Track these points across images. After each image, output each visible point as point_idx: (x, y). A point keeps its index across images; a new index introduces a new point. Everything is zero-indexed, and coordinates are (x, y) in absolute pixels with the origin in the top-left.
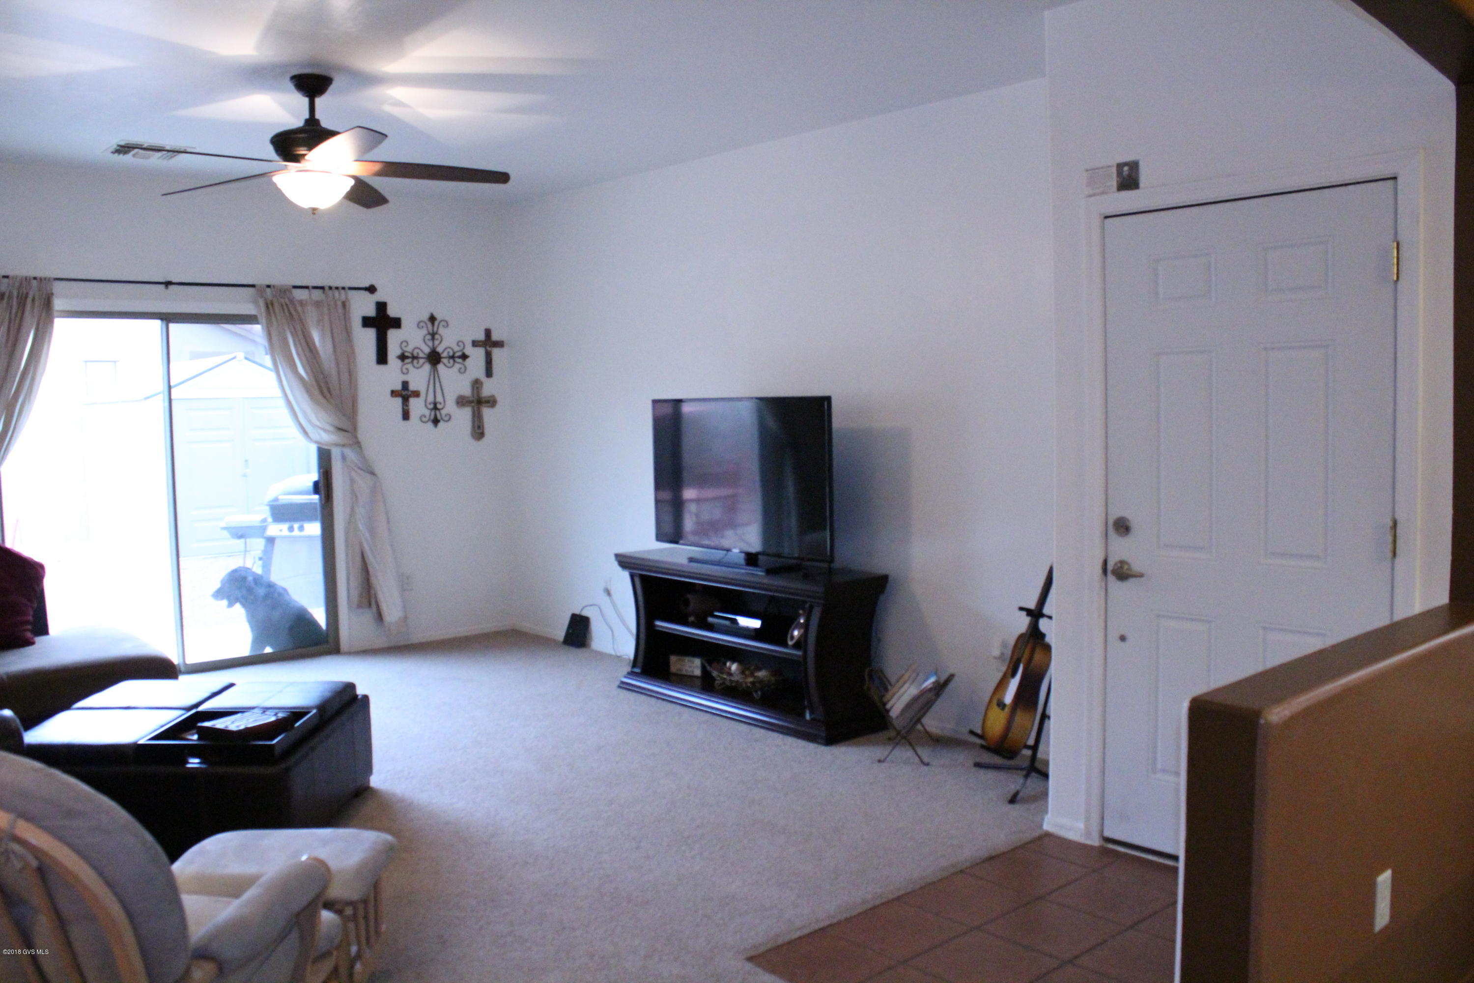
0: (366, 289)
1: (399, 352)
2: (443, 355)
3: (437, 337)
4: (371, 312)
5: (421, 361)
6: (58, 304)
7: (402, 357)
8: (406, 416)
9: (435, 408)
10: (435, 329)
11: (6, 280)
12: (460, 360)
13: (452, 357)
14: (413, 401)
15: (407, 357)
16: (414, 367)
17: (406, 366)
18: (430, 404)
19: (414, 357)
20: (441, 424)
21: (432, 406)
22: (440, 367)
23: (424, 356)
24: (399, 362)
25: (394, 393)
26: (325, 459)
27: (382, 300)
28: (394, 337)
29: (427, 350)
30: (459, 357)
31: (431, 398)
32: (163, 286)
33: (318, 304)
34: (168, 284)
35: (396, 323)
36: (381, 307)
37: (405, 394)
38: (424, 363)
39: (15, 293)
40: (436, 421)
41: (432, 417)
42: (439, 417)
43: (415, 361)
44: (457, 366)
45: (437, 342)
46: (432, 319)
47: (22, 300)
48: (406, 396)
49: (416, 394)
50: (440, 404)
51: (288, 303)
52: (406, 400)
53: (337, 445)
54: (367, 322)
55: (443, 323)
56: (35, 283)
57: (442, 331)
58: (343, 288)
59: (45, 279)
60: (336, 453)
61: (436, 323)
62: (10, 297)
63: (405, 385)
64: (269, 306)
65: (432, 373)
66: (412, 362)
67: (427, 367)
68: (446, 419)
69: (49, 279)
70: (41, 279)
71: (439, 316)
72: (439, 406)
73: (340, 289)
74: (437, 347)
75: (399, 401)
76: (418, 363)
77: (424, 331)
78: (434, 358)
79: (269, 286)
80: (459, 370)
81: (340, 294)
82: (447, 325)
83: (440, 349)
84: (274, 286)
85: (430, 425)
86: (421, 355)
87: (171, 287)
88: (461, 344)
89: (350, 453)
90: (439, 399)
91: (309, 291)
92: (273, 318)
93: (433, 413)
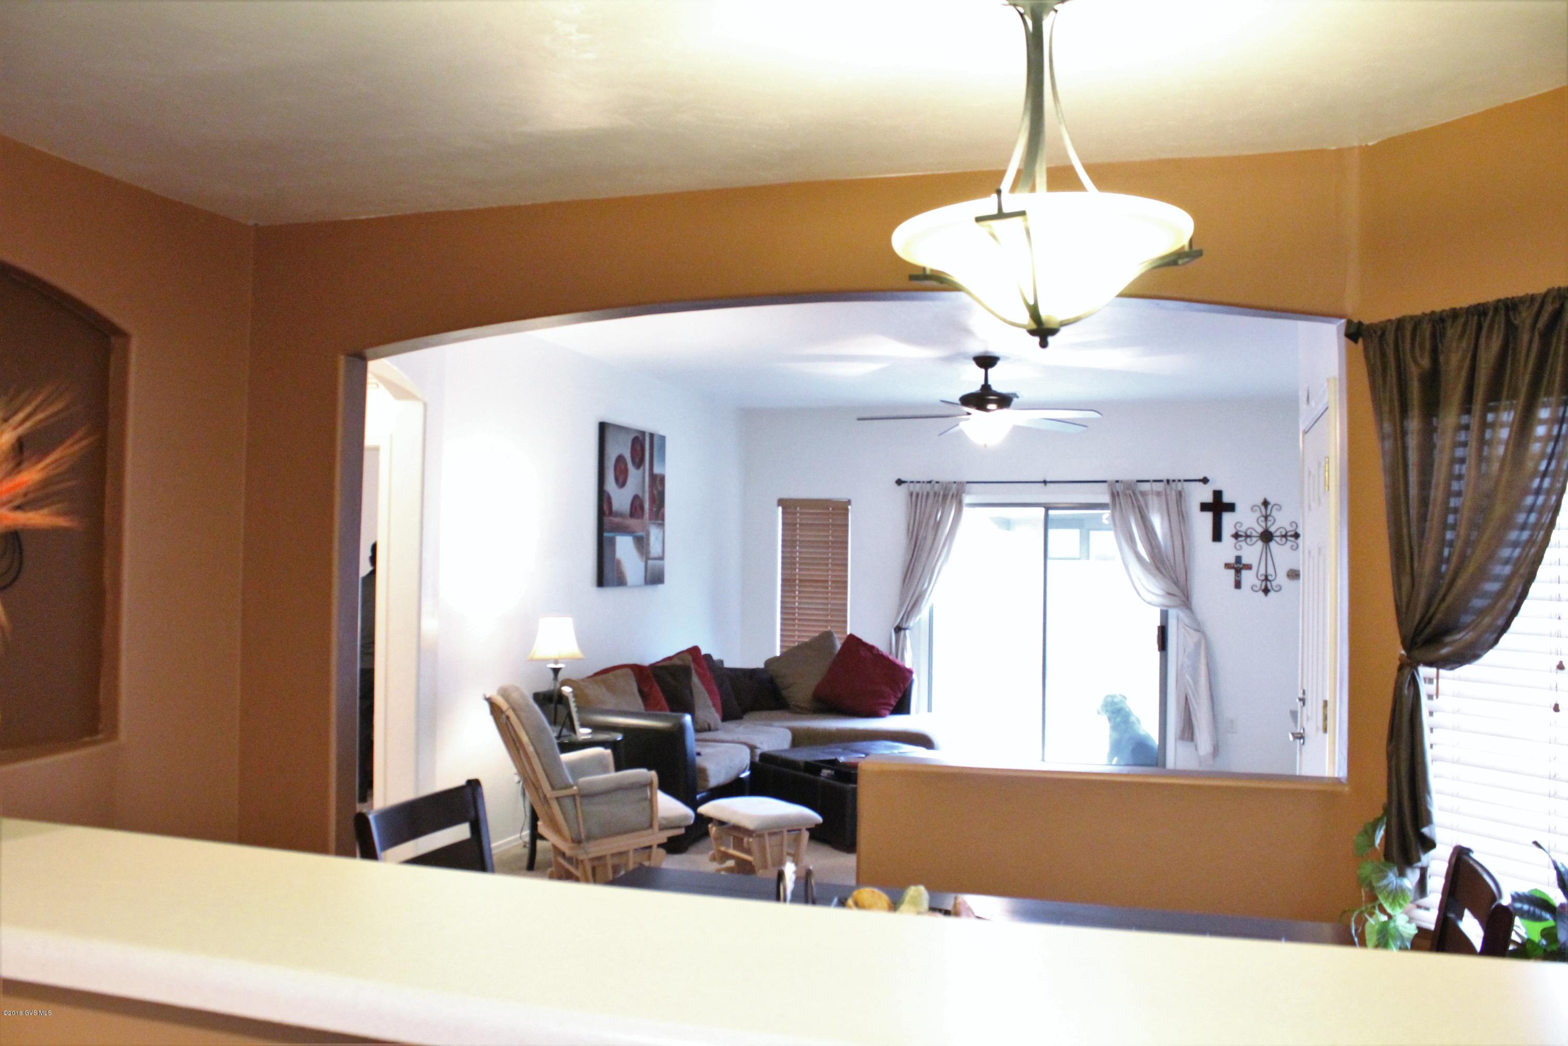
0: (1200, 480)
1: (1233, 531)
2: (1276, 534)
3: (1270, 518)
4: (1209, 498)
5: (1254, 539)
6: (967, 499)
7: (1236, 536)
8: (1238, 585)
9: (1266, 579)
10: (1268, 513)
11: (937, 485)
12: (1293, 539)
13: (1285, 536)
14: (1244, 573)
15: (1241, 536)
16: (1247, 544)
17: (1239, 543)
18: (1261, 576)
19: (1247, 536)
20: (1271, 594)
21: (1263, 578)
22: (1273, 544)
23: (1258, 535)
24: (1233, 540)
25: (1228, 566)
26: (1164, 615)
27: (1217, 488)
28: (1227, 519)
29: (1260, 530)
30: (1291, 536)
31: (1262, 571)
32: (1042, 485)
33: (1158, 494)
34: (1045, 482)
35: (1231, 507)
36: (1218, 494)
37: (1238, 566)
38: (1257, 541)
39: (942, 493)
40: (1266, 591)
41: (1263, 587)
42: (1269, 587)
43: (1248, 540)
44: (1289, 544)
45: (1269, 524)
46: (1266, 503)
47: (945, 497)
48: (1238, 569)
49: (1249, 567)
50: (1271, 576)
51: (1132, 494)
52: (1238, 571)
53: (1174, 607)
54: (1204, 507)
55: (1276, 507)
56: (954, 486)
57: (1274, 513)
58: (1179, 481)
59: (961, 483)
60: (1172, 613)
61: (1269, 507)
62: (939, 496)
63: (1238, 559)
64: (1114, 495)
65: (1265, 549)
66: (1245, 540)
67: (1260, 544)
68: (1277, 589)
69: (964, 483)
70: (958, 483)
71: (1272, 501)
72: (1270, 578)
73: (1177, 481)
74: (1269, 527)
75: (1232, 572)
76: (1251, 541)
77: (1258, 514)
78: (1267, 537)
79: (1117, 481)
80: (1292, 547)
81: (1176, 485)
82: (1280, 507)
83: (1272, 529)
84: (1122, 482)
85: (1261, 594)
86: (1254, 534)
87: (1048, 484)
88: (1294, 525)
89: (1182, 614)
90: (1271, 571)
91: (1152, 484)
92: (1118, 505)
93: (1264, 583)
